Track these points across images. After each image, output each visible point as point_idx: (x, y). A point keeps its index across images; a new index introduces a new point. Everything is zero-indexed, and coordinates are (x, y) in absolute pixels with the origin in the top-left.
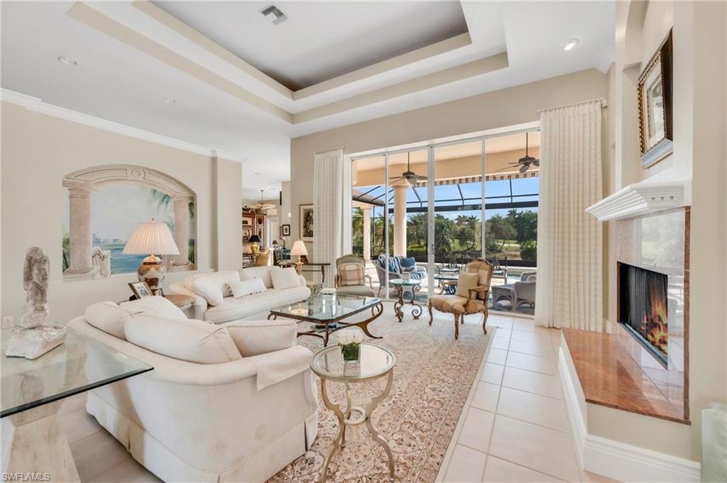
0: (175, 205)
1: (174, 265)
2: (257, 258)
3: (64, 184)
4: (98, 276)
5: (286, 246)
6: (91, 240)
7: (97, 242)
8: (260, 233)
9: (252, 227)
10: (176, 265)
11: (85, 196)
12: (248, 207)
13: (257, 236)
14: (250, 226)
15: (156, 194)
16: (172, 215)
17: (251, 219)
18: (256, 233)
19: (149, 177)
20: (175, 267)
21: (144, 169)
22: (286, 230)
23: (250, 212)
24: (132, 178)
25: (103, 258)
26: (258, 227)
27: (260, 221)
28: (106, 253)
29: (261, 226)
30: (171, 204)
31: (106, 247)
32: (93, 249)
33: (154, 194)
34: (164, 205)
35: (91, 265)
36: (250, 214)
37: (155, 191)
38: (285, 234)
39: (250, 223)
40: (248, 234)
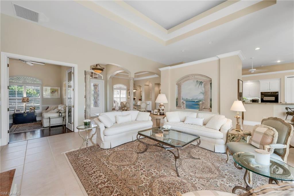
0: (204, 85)
1: (204, 108)
3: (177, 84)
4: (183, 108)
6: (181, 98)
7: (183, 99)
10: (205, 109)
11: (180, 87)
15: (198, 82)
16: (203, 89)
19: (196, 77)
20: (204, 109)
21: (194, 75)
24: (191, 78)
25: (184, 103)
28: (185, 102)
30: (203, 85)
31: (185, 100)
32: (182, 101)
33: (197, 82)
34: (200, 86)
35: (181, 105)
37: (197, 81)
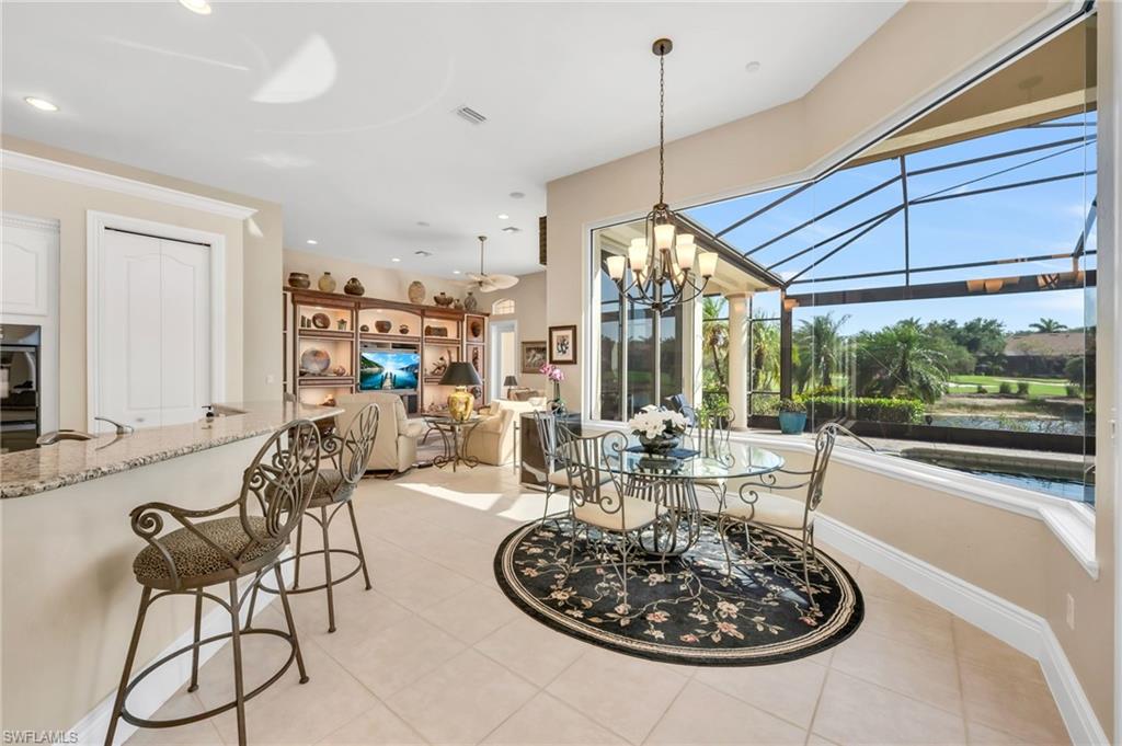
2: (468, 433)
5: (563, 403)
8: (475, 359)
9: (458, 342)
12: (448, 295)
13: (467, 364)
14: (452, 342)
17: (455, 323)
18: (467, 358)
22: (563, 343)
23: (452, 306)
26: (470, 344)
27: (475, 330)
29: (477, 341)
36: (450, 312)
38: (557, 356)
39: (452, 334)
40: (446, 358)
